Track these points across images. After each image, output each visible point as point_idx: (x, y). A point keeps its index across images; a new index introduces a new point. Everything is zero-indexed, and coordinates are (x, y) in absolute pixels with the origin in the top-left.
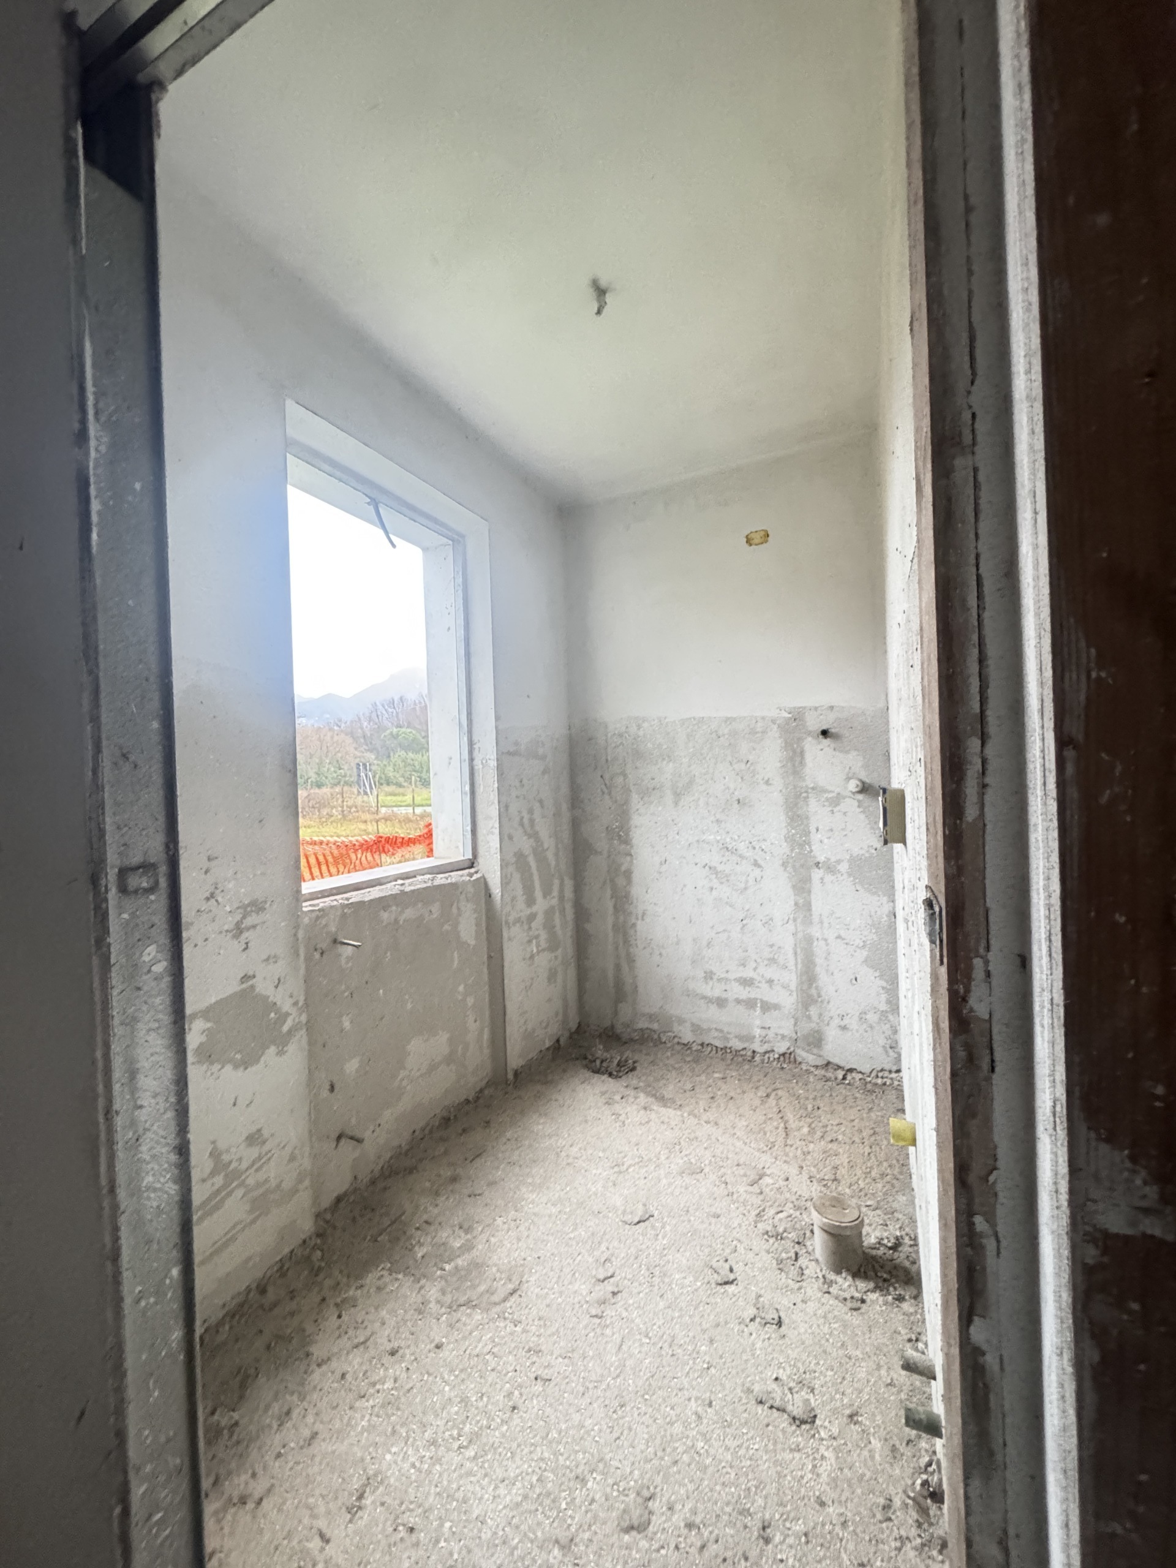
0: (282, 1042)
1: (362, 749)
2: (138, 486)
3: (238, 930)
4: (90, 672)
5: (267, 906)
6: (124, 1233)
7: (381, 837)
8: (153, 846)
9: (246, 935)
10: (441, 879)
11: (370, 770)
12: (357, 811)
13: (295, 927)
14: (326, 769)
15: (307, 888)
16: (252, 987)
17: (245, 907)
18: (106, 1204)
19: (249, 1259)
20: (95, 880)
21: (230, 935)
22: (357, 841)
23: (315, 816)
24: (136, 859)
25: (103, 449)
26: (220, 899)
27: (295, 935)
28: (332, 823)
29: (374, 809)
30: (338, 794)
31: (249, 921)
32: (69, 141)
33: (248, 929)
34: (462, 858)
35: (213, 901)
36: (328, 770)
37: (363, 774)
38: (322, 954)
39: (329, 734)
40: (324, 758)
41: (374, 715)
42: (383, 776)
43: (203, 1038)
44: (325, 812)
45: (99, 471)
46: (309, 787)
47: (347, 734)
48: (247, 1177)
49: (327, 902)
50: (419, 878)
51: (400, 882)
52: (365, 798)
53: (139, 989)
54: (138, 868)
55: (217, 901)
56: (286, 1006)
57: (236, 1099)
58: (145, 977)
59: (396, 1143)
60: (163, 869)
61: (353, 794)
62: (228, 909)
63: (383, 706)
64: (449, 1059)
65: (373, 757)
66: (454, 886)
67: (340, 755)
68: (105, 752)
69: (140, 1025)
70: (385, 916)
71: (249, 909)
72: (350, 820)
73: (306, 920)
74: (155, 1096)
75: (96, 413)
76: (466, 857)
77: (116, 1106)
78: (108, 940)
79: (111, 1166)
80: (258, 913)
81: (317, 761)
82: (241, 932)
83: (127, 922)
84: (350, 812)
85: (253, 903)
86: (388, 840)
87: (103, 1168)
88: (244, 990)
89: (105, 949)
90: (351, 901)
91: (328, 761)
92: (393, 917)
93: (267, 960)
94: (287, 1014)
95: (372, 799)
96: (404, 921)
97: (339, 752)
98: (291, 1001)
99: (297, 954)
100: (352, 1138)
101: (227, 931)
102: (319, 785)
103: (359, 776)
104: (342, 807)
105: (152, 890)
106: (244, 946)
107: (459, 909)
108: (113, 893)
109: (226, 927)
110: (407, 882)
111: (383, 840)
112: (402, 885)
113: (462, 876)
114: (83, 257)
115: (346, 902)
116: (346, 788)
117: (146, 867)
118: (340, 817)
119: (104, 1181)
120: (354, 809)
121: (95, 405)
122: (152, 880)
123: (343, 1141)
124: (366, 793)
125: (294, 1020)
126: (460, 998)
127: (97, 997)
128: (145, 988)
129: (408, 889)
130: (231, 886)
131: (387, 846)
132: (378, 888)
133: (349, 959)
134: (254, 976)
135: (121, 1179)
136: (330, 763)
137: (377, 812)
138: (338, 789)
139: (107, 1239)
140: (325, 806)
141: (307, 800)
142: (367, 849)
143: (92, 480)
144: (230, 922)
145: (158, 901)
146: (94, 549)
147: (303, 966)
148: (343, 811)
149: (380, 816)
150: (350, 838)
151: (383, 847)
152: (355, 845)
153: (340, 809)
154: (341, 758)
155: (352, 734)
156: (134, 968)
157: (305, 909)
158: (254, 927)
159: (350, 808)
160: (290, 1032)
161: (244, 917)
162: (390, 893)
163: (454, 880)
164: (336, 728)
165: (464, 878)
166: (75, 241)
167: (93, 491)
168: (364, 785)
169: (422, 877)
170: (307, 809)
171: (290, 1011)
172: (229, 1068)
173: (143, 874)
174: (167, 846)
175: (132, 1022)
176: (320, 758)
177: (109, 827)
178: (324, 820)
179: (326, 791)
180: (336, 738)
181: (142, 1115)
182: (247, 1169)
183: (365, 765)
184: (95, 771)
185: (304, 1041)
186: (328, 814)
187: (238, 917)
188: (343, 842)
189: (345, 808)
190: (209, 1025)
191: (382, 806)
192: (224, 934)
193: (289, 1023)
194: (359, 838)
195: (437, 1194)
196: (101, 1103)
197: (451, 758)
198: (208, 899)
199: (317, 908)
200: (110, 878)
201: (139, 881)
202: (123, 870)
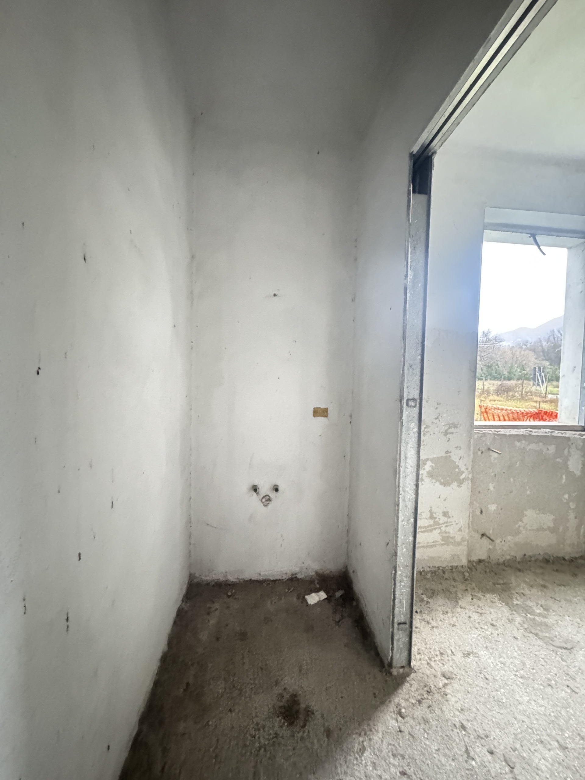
0: (461, 483)
1: (540, 359)
2: (420, 285)
3: (446, 433)
4: (404, 343)
5: (459, 426)
6: (400, 499)
7: (541, 411)
8: (415, 394)
9: (448, 435)
10: (557, 433)
11: (543, 372)
12: (532, 395)
13: (469, 438)
14: (514, 370)
15: (476, 423)
16: (450, 456)
17: (449, 425)
18: (397, 490)
19: (440, 557)
20: (401, 401)
21: (443, 434)
22: (525, 411)
23: (504, 396)
24: (411, 397)
25: (411, 278)
26: (440, 420)
27: (470, 441)
28: (514, 400)
29: (543, 395)
30: (519, 384)
31: (450, 430)
32: (409, 191)
33: (450, 433)
34: (577, 425)
35: (437, 420)
36: (516, 371)
37: (538, 374)
38: (482, 453)
39: (519, 351)
40: (514, 364)
41: (552, 338)
42: (554, 376)
43: (430, 469)
44: (511, 394)
45: (410, 284)
46: (502, 380)
47: (530, 350)
48: (442, 527)
49: (487, 431)
50: (543, 430)
51: (529, 429)
52: (538, 388)
53: (409, 434)
54: (412, 399)
55: (439, 420)
56: (463, 469)
57: (440, 496)
58: (411, 432)
59: (513, 554)
60: (418, 401)
61: (530, 385)
62: (443, 424)
63: (559, 332)
64: (553, 530)
65: (548, 363)
66: (568, 439)
67: (524, 362)
68: (406, 365)
69: (409, 445)
70: (518, 444)
71: (451, 426)
72: (526, 400)
73: (476, 436)
74: (411, 467)
75: (410, 268)
76: (580, 424)
77: (401, 464)
78: (403, 418)
79: (399, 480)
80: (454, 428)
81: (510, 365)
82: (447, 434)
83: (408, 415)
84: (527, 395)
85: (453, 424)
86: (546, 413)
87: (397, 480)
88: (446, 457)
89: (402, 421)
90: (499, 433)
91: (516, 366)
92: (523, 445)
93: (457, 447)
94: (463, 472)
95: (542, 389)
96: (529, 449)
97: (524, 360)
98: (465, 467)
99: (470, 449)
100: (489, 538)
101: (442, 432)
102: (509, 379)
103: (535, 375)
104: (522, 392)
105: (415, 406)
106: (448, 440)
107: (569, 452)
108: (405, 406)
109: (442, 431)
110: (534, 430)
111: (543, 413)
112: (531, 431)
113: (574, 434)
114: (410, 224)
115: (497, 433)
116: (525, 382)
117: (414, 400)
118: (519, 397)
119: (397, 484)
120: (529, 394)
121: (410, 265)
122: (415, 404)
123: (485, 537)
124: (538, 385)
125: (466, 475)
126: (565, 501)
127: (399, 433)
128: (411, 435)
129: (533, 434)
130: (445, 415)
131: (545, 417)
132: (515, 430)
133: (495, 459)
134: (451, 452)
135: (401, 485)
136: (517, 367)
137: (545, 397)
138: (520, 382)
139: (397, 500)
140: (511, 391)
141: (500, 387)
142: (531, 416)
143: (408, 288)
144: (443, 429)
145: (416, 410)
146: (407, 308)
147: (472, 455)
148: (522, 394)
149: (547, 399)
150: (520, 409)
151: (542, 417)
152: (523, 413)
153: (520, 393)
154: (526, 364)
155: (533, 350)
156: (408, 429)
157: (475, 431)
158: (453, 433)
159: (527, 393)
160: (463, 479)
161: (449, 428)
162: (522, 434)
163: (567, 435)
164: (524, 347)
165: (575, 436)
166: (409, 220)
167: (408, 291)
168: (538, 380)
169: (545, 430)
170: (500, 391)
171: (464, 471)
172: (438, 483)
173: (413, 401)
174: (420, 394)
175: (407, 443)
176: (512, 364)
177: (405, 387)
178: (510, 398)
179: (513, 382)
180: (523, 353)
181: (408, 470)
182: (442, 524)
183: (539, 368)
184: (403, 370)
185: (470, 486)
186: (512, 395)
187: (447, 428)
188: (515, 410)
189: (524, 392)
190: (433, 465)
191: (549, 394)
192: (441, 433)
193: (463, 477)
194: (526, 410)
195: (532, 586)
196: (398, 462)
197: (575, 367)
198: (436, 419)
199: (481, 432)
200: (405, 401)
201: (412, 403)
202: (408, 400)
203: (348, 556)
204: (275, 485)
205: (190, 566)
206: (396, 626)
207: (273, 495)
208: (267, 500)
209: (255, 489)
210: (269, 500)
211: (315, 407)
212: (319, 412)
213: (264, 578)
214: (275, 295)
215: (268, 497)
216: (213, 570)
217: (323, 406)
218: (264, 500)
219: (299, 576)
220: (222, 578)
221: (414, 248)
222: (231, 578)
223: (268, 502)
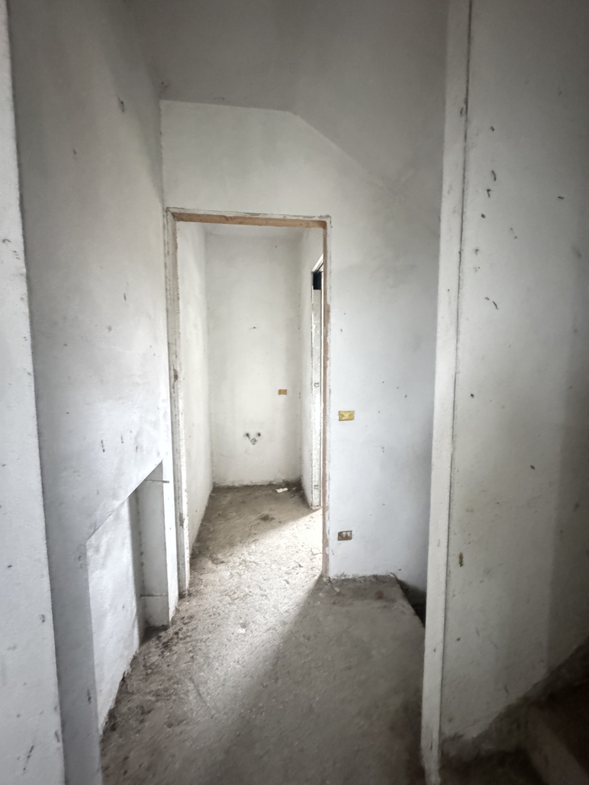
8: (318, 380)
20: (311, 384)
24: (316, 382)
25: (314, 328)
32: (312, 288)
45: (314, 331)
68: (313, 368)
78: (313, 392)
105: (318, 387)
108: (313, 387)
114: (312, 304)
117: (318, 383)
146: (313, 342)
174: (320, 381)
200: (313, 384)
201: (317, 385)
202: (315, 384)
203: (301, 470)
204: (258, 433)
205: (213, 478)
206: (313, 487)
207: (257, 438)
208: (254, 441)
209: (248, 435)
210: (256, 441)
211: (279, 389)
212: (281, 392)
213: (254, 484)
214: (255, 328)
215: (254, 440)
216: (226, 480)
217: (284, 388)
218: (253, 441)
219: (274, 483)
220: (231, 485)
221: (315, 315)
222: (236, 485)
223: (255, 442)
